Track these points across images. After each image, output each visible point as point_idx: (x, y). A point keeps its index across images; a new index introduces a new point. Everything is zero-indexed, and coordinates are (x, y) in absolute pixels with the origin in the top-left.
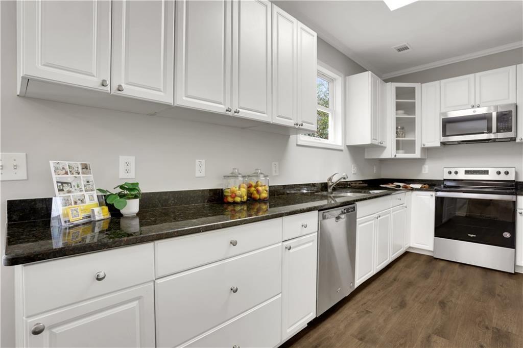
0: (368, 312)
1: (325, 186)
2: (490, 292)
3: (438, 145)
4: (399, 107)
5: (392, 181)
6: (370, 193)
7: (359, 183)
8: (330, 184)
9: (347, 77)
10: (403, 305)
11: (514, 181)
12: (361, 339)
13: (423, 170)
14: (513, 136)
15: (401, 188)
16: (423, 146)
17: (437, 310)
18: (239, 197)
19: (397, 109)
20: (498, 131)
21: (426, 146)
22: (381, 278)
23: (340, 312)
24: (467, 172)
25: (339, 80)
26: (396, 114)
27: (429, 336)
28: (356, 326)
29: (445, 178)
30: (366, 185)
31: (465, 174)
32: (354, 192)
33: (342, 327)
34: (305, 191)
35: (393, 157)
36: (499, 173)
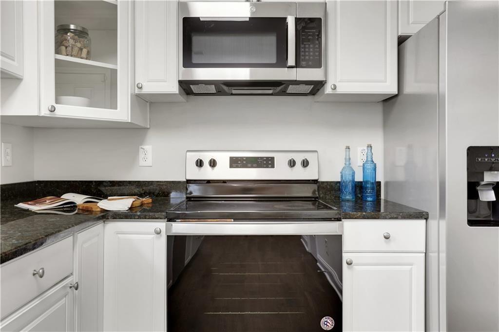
3: (174, 88)
13: (141, 155)
14: (321, 78)
16: (137, 91)
20: (297, 65)
21: (145, 90)
24: (235, 163)
29: (189, 178)
31: (231, 166)
36: (292, 163)
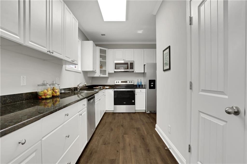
0: (102, 135)
1: (76, 89)
2: (132, 119)
3: (114, 72)
4: (101, 56)
5: (98, 86)
6: (94, 91)
7: (85, 87)
8: (79, 88)
9: (83, 41)
10: (112, 130)
11: (133, 85)
12: (105, 144)
13: (108, 81)
14: (133, 71)
15: (102, 88)
17: (122, 128)
18: (49, 95)
19: (100, 57)
20: (130, 69)
21: (109, 72)
22: (101, 123)
23: (93, 139)
24: (122, 82)
25: (80, 42)
26: (100, 59)
27: (123, 136)
28: (101, 141)
29: (115, 84)
30: (88, 88)
32: (87, 91)
33: (96, 143)
34: (63, 92)
35: (99, 76)
36: (130, 82)
